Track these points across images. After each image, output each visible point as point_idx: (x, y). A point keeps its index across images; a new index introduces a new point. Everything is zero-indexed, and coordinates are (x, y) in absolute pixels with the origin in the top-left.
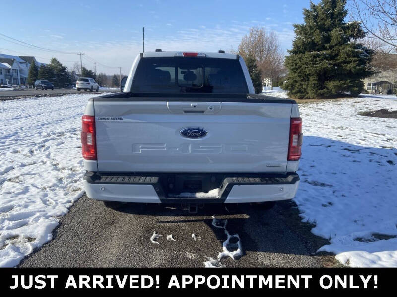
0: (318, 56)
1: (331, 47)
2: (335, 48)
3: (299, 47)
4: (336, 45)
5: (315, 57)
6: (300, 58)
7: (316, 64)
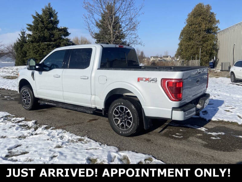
0: (50, 45)
1: (55, 40)
2: (58, 41)
3: (35, 39)
4: (58, 39)
5: (48, 45)
6: (38, 46)
7: (50, 50)
